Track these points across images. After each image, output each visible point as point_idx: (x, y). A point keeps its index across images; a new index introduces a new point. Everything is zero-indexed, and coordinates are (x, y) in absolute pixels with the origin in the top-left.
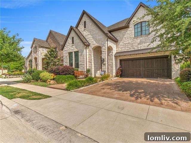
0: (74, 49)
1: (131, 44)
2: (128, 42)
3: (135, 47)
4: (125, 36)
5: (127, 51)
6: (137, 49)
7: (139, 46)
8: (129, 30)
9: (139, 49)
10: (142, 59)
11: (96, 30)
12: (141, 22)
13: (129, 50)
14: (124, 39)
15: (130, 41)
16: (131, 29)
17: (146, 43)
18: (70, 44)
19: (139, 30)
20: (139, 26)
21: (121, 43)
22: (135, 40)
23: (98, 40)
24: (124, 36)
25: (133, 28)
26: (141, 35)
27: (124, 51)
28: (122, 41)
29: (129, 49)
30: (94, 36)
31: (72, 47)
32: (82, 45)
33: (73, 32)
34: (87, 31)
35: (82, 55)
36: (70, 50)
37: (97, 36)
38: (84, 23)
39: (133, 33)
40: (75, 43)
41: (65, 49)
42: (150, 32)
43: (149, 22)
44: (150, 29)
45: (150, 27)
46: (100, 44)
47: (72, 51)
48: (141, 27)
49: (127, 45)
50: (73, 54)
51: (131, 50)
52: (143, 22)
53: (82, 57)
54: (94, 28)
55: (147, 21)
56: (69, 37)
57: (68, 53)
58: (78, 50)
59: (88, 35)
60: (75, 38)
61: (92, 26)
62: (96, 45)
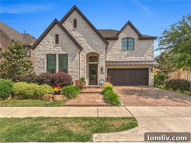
0: (58, 50)
1: (119, 55)
2: (116, 53)
3: (123, 58)
4: (114, 47)
5: (115, 61)
6: (124, 60)
7: (126, 58)
8: (117, 42)
9: (126, 60)
10: (127, 70)
11: (92, 34)
12: (128, 38)
14: (113, 49)
15: (118, 53)
16: (119, 41)
17: (132, 56)
18: (51, 43)
19: (126, 44)
20: (126, 40)
21: (109, 53)
22: (123, 52)
23: (95, 46)
24: (112, 47)
25: (121, 41)
26: (128, 49)
27: (112, 61)
28: (111, 51)
29: (117, 60)
30: (89, 40)
31: (55, 47)
32: (74, 47)
33: (57, 28)
34: (79, 32)
35: (74, 61)
36: (51, 52)
37: (94, 41)
38: (73, 21)
39: (121, 46)
40: (62, 43)
41: (40, 48)
42: (135, 48)
43: (134, 39)
44: (135, 45)
45: (135, 44)
46: (97, 51)
47: (54, 53)
48: (128, 42)
49: (115, 55)
50: (57, 57)
51: (119, 61)
52: (129, 38)
53: (74, 63)
54: (89, 31)
55: (132, 38)
56: (50, 33)
57: (46, 55)
58: (67, 54)
59: (80, 37)
60: (61, 36)
61: (86, 28)
62: (92, 50)
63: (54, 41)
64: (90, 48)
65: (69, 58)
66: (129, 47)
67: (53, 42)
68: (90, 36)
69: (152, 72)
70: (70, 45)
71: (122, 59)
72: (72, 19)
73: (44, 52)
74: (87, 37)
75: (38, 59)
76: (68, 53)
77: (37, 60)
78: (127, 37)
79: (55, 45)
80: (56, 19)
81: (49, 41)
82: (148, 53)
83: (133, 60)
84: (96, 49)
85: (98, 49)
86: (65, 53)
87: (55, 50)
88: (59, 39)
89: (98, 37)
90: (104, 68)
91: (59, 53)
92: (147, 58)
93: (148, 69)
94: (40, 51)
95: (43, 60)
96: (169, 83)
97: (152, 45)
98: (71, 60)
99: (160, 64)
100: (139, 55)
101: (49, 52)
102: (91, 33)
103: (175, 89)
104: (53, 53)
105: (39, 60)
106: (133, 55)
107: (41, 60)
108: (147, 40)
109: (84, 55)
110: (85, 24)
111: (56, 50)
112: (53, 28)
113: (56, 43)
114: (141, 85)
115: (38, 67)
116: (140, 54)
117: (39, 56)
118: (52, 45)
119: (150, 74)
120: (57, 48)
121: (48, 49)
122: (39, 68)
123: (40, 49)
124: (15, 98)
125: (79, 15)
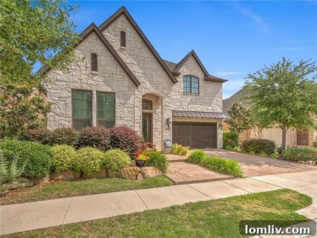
1: (180, 101)
2: (175, 97)
3: (185, 107)
6: (187, 110)
7: (190, 106)
9: (189, 110)
10: (190, 124)
12: (191, 76)
13: (177, 110)
15: (178, 97)
16: (180, 79)
17: (197, 104)
18: (83, 68)
19: (188, 85)
20: (188, 79)
22: (185, 97)
23: (157, 83)
25: (182, 80)
30: (147, 72)
31: (90, 77)
32: (126, 82)
33: (95, 41)
34: (130, 55)
35: (126, 106)
36: (83, 85)
37: (154, 74)
38: (119, 34)
39: (182, 87)
40: (104, 72)
41: (59, 74)
42: (200, 92)
43: (198, 79)
44: (200, 88)
45: (200, 86)
46: (160, 92)
47: (89, 89)
48: (191, 82)
49: (174, 100)
50: (95, 96)
51: (179, 110)
52: (193, 76)
53: (126, 110)
54: (147, 56)
55: (197, 78)
56: (81, 48)
57: (70, 90)
58: (113, 92)
59: (132, 64)
60: (102, 58)
61: (142, 50)
62: (152, 90)
63: (89, 65)
64: (148, 85)
65: (117, 100)
66: (193, 91)
67: (86, 67)
68: (149, 66)
69: (221, 129)
70: (120, 77)
71: (183, 108)
72: (118, 30)
73: (67, 83)
74: (144, 67)
75: (54, 96)
76: (116, 91)
77: (53, 99)
78: (190, 74)
79: (91, 74)
80: (93, 24)
81: (79, 64)
82: (216, 102)
83: (199, 109)
84: (158, 88)
85: (161, 88)
86: (110, 90)
87: (90, 82)
88: (99, 62)
89: (160, 68)
90: (171, 120)
91: (99, 89)
92: (214, 108)
93: (216, 124)
94: (57, 80)
95: (64, 101)
96: (249, 145)
97: (220, 91)
98: (121, 104)
99: (231, 118)
100: (205, 103)
101: (77, 86)
102: (150, 60)
103: (257, 152)
104: (85, 87)
105: (56, 99)
106: (198, 102)
107: (60, 100)
108: (215, 83)
109: (139, 96)
110: (140, 44)
111: (93, 82)
112: (86, 39)
113: (93, 70)
114: (207, 147)
115: (53, 114)
116: (207, 103)
117: (55, 91)
118: (84, 72)
119: (218, 131)
120: (95, 78)
121: (76, 80)
122: (57, 115)
123: (58, 77)
124: (59, 178)
125: (130, 26)
